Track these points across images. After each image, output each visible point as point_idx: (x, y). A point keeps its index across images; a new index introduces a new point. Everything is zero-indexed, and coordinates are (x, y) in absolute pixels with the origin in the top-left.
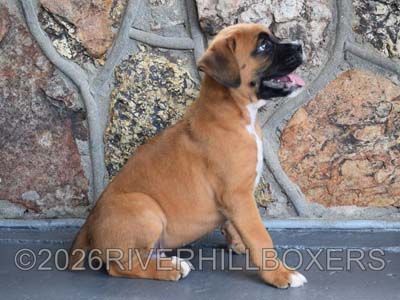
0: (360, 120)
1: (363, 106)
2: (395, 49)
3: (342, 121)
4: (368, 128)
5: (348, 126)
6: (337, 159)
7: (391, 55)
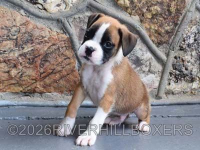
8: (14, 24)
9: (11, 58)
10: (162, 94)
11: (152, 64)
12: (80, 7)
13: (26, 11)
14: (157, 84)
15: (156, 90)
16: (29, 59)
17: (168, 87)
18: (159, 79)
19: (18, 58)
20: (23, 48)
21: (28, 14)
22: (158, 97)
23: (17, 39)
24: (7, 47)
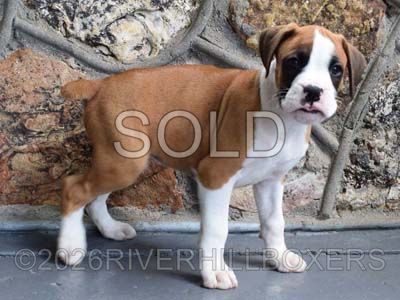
0: (32, 107)
1: (36, 92)
2: (72, 28)
3: (11, 107)
4: (40, 117)
5: (18, 114)
6: (6, 152)
7: (68, 35)
8: (58, 83)
9: (51, 145)
10: (330, 209)
11: (311, 155)
12: (177, 52)
13: (80, 59)
14: (320, 191)
15: (319, 203)
16: (84, 147)
17: (341, 197)
18: (324, 181)
19: (63, 145)
20: (74, 127)
21: (82, 65)
22: (321, 215)
23: (62, 111)
24: (45, 125)
